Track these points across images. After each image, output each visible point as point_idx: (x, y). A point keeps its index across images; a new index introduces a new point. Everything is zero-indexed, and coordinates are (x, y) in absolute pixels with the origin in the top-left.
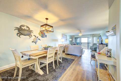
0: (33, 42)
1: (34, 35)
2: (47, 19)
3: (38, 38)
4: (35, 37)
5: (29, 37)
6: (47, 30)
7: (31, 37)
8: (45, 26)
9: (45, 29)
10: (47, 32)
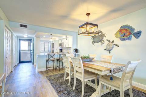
0: (105, 50)
1: (107, 40)
2: (88, 14)
3: (114, 43)
4: (109, 42)
5: (101, 43)
6: (88, 32)
7: (103, 42)
8: (86, 26)
9: (85, 31)
10: (88, 34)
